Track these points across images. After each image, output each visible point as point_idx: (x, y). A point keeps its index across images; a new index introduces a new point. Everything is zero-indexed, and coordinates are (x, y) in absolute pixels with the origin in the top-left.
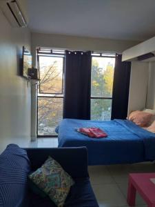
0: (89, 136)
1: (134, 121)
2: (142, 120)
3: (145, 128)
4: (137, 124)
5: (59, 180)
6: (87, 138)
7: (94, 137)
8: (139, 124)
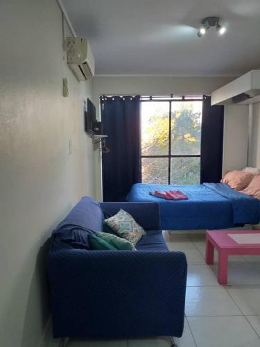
0: (166, 199)
1: (229, 184)
2: (240, 182)
3: (242, 192)
4: (232, 187)
5: (130, 226)
6: (164, 200)
7: (172, 199)
8: (235, 187)
